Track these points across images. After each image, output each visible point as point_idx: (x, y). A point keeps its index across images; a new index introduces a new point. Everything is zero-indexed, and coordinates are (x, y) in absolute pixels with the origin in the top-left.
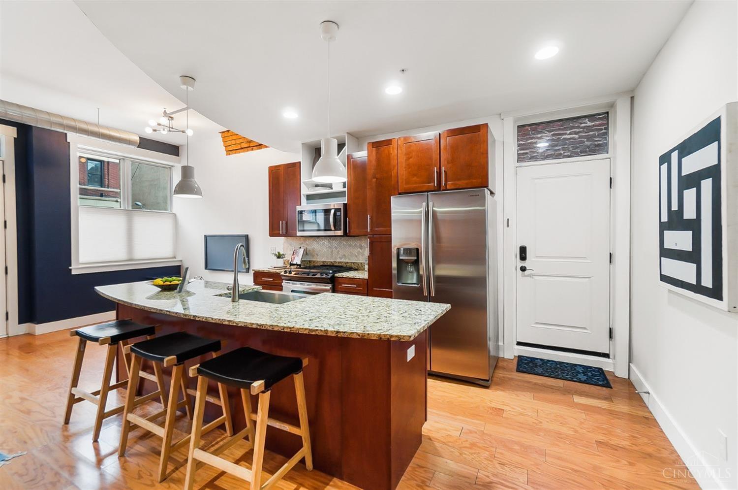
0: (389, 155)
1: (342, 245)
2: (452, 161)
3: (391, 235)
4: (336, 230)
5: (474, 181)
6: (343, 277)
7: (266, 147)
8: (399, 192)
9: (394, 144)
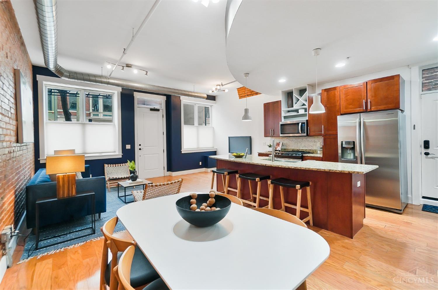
0: (335, 95)
1: (303, 141)
2: (375, 96)
3: (337, 135)
4: (302, 133)
5: (390, 105)
6: (308, 156)
7: (260, 94)
8: (341, 113)
9: (338, 90)
